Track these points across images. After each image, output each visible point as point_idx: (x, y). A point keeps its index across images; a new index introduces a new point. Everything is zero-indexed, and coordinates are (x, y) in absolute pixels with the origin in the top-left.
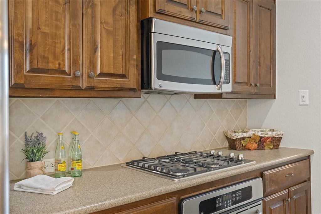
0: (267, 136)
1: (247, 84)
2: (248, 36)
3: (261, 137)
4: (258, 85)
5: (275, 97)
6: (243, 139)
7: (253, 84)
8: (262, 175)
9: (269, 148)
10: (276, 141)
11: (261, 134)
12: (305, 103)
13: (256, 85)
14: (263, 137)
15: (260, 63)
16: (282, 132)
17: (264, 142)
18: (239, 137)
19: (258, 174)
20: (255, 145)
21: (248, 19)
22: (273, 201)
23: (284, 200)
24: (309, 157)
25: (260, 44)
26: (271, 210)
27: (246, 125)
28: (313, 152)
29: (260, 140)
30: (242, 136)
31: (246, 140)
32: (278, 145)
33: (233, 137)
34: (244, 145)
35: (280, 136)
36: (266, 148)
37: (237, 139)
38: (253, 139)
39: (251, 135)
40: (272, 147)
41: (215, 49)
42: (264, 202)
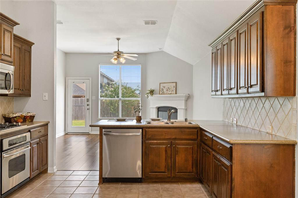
0: (28, 115)
1: (19, 89)
2: (20, 65)
3: (25, 116)
4: (24, 90)
5: (30, 96)
6: (16, 117)
7: (22, 90)
8: (29, 131)
9: (29, 121)
10: (32, 118)
11: (25, 114)
12: (46, 99)
13: (23, 90)
14: (26, 116)
15: (24, 78)
16: (35, 113)
17: (26, 118)
18: (14, 116)
19: (27, 131)
20: (22, 120)
21: (20, 57)
22: (34, 143)
23: (38, 144)
24: (47, 124)
25: (25, 69)
26: (33, 147)
27: (13, 111)
28: (49, 122)
29: (24, 118)
30: (15, 116)
31: (17, 118)
32: (33, 120)
33: (10, 116)
34: (16, 120)
35: (34, 115)
36: (27, 122)
37: (13, 118)
38: (21, 117)
39: (20, 115)
40: (30, 121)
41: (7, 73)
42: (31, 143)
